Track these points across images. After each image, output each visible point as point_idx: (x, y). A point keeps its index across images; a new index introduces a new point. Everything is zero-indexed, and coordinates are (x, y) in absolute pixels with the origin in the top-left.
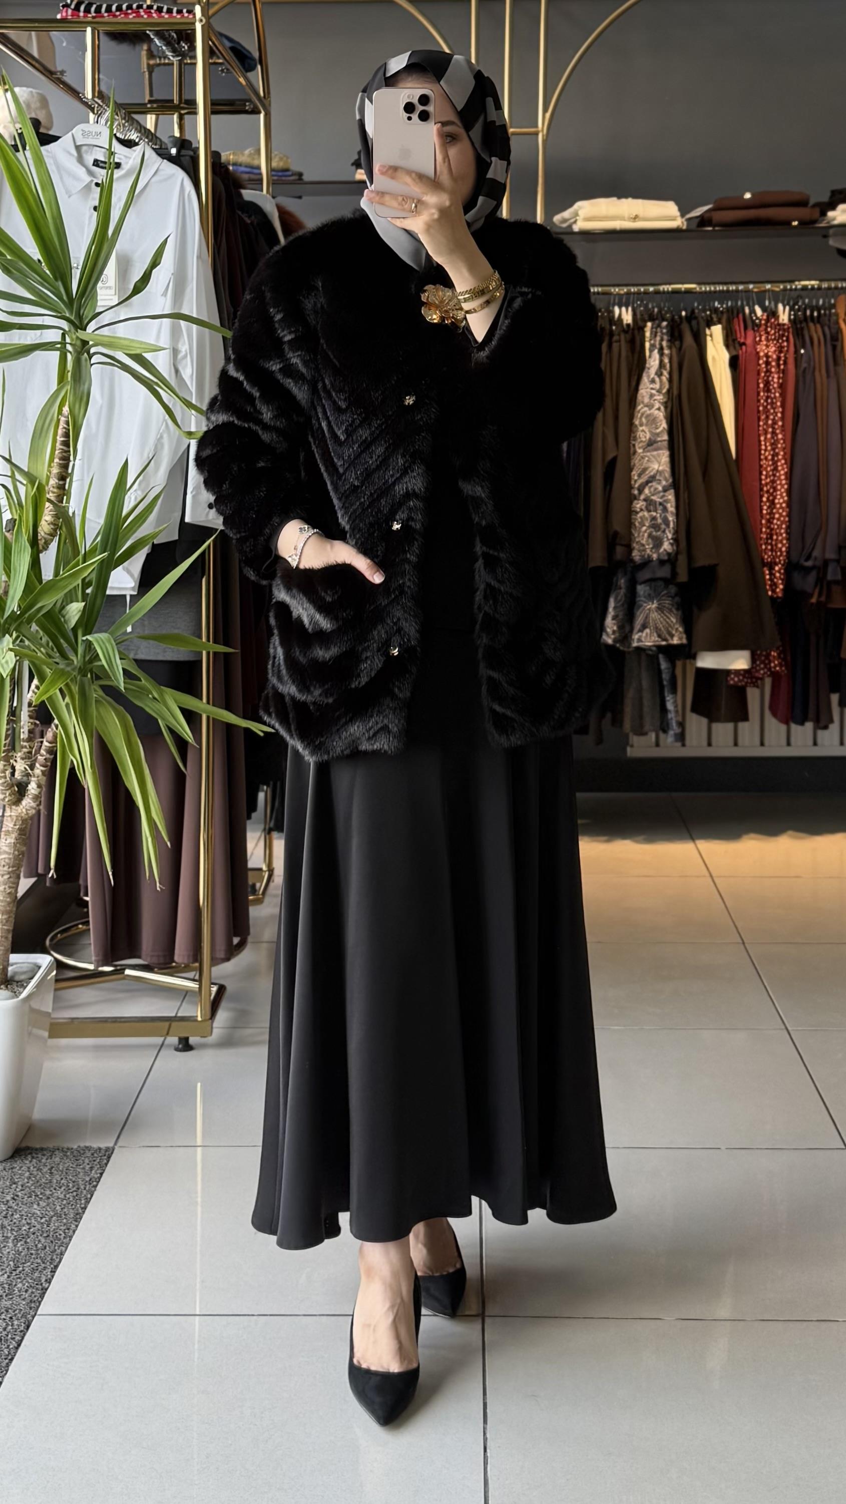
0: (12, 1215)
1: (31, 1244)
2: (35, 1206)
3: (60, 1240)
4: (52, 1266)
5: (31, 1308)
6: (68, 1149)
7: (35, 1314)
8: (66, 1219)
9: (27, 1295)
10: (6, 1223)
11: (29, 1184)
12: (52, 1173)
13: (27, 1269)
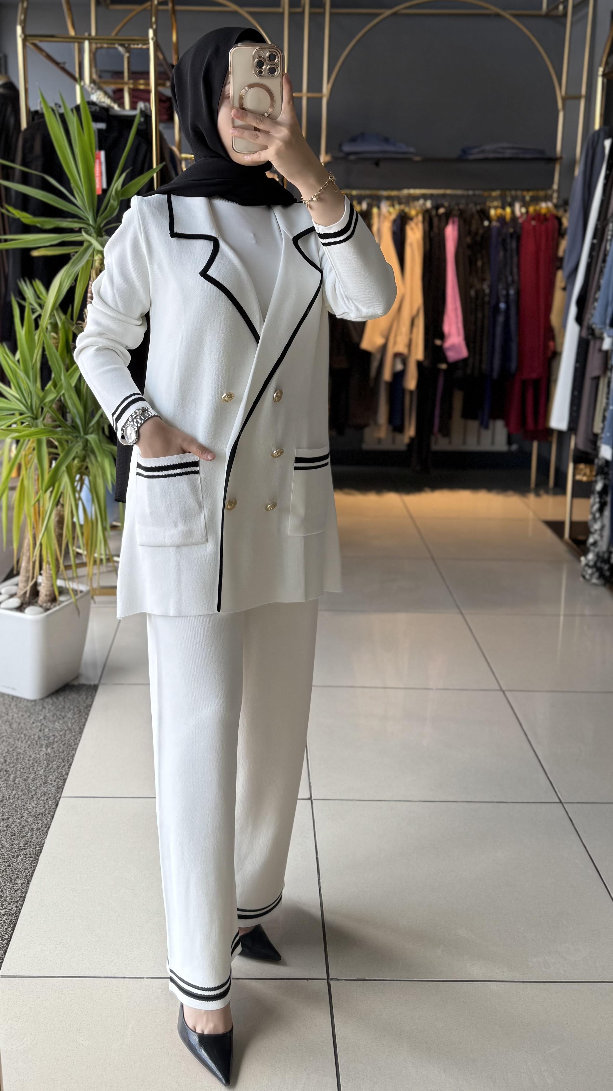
2: (57, 723)
3: (71, 746)
4: (68, 764)
5: (58, 793)
6: (74, 685)
7: (61, 796)
8: (74, 732)
9: (55, 784)
10: (41, 734)
11: (53, 708)
12: (65, 702)
13: (55, 766)
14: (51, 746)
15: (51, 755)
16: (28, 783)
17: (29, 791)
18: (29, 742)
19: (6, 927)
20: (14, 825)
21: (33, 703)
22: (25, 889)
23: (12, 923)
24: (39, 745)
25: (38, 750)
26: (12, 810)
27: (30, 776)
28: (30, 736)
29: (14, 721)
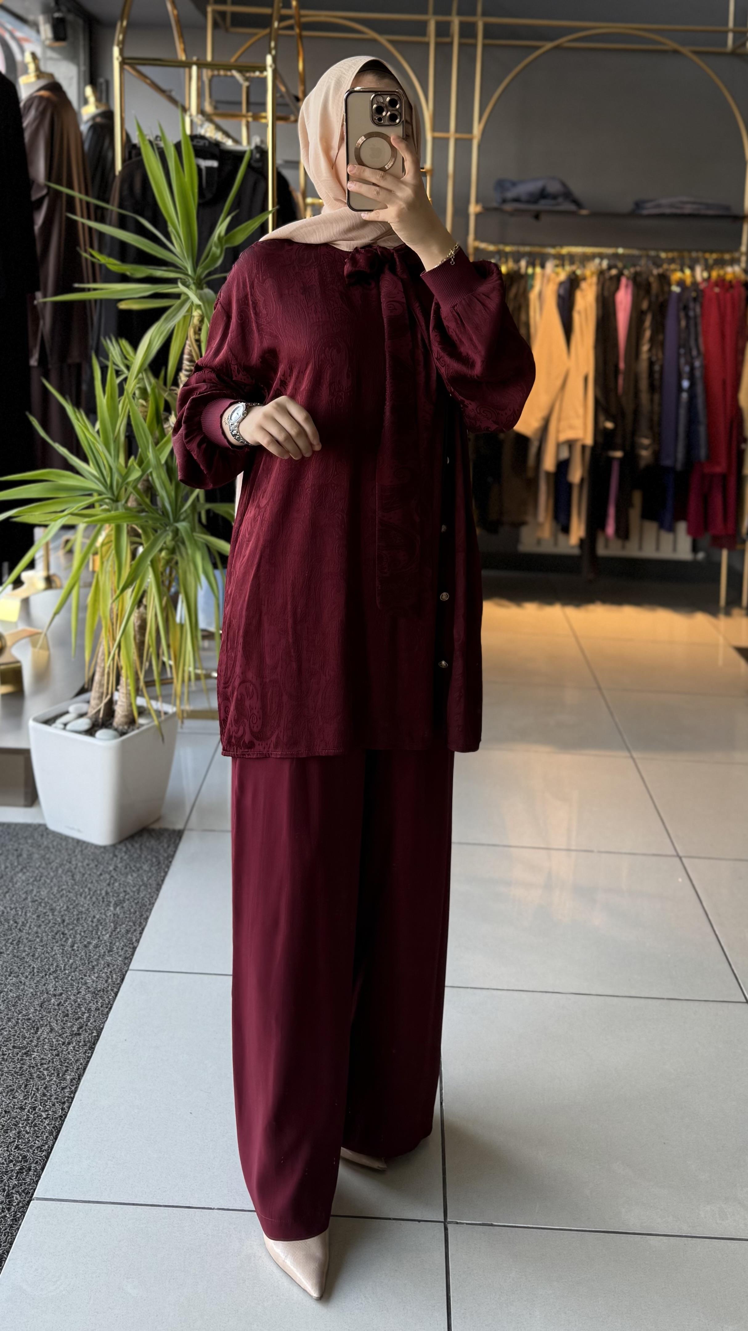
0: (113, 884)
1: (126, 908)
2: (129, 877)
3: (146, 906)
4: (140, 929)
5: (125, 964)
6: (153, 830)
7: (128, 968)
8: (151, 888)
9: (123, 953)
10: (109, 890)
11: (126, 857)
12: (141, 849)
13: (123, 931)
14: (121, 905)
15: (120, 917)
16: (89, 950)
17: (90, 960)
18: (94, 899)
19: (47, 1134)
20: (68, 1002)
21: (102, 850)
22: (75, 1086)
23: (55, 1130)
24: (106, 903)
25: (104, 909)
26: (66, 983)
27: (92, 941)
28: (96, 891)
29: (77, 870)
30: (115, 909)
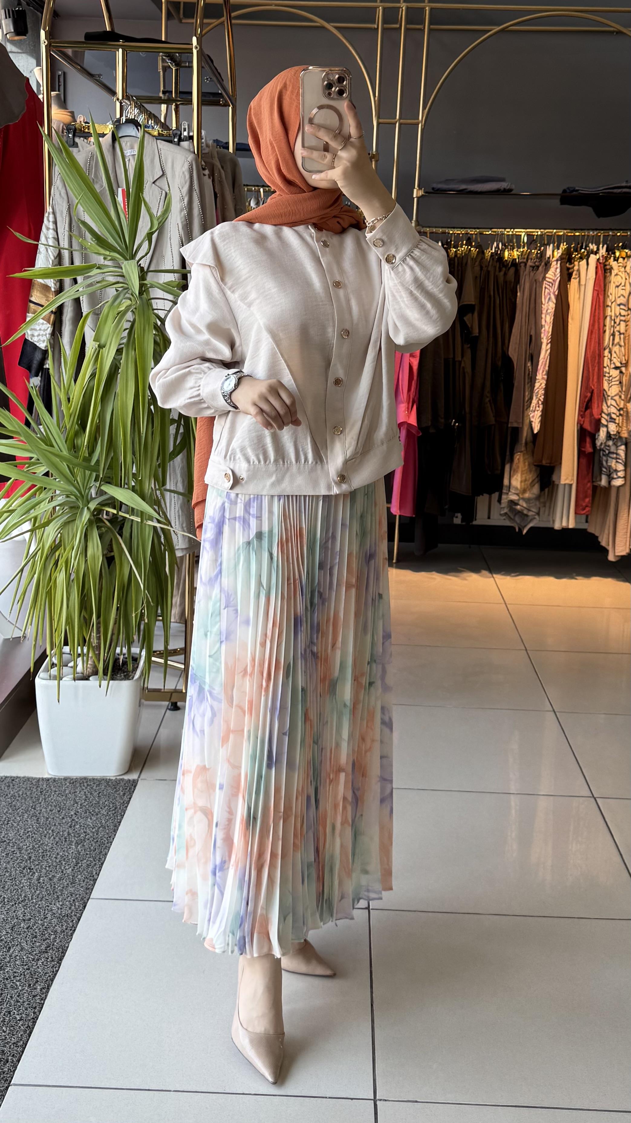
0: (75, 825)
1: (86, 847)
2: (89, 820)
3: (104, 844)
4: (100, 863)
5: (86, 894)
7: (89, 898)
8: (109, 829)
9: (84, 884)
10: (71, 831)
11: (85, 804)
12: (99, 797)
13: (84, 865)
14: (82, 844)
15: (81, 853)
16: (54, 882)
17: (55, 891)
18: (57, 839)
19: (22, 1033)
20: (36, 926)
22: (45, 994)
23: (28, 1030)
24: (68, 842)
25: (67, 847)
26: (34, 910)
27: (56, 875)
28: (58, 832)
30: (76, 847)
